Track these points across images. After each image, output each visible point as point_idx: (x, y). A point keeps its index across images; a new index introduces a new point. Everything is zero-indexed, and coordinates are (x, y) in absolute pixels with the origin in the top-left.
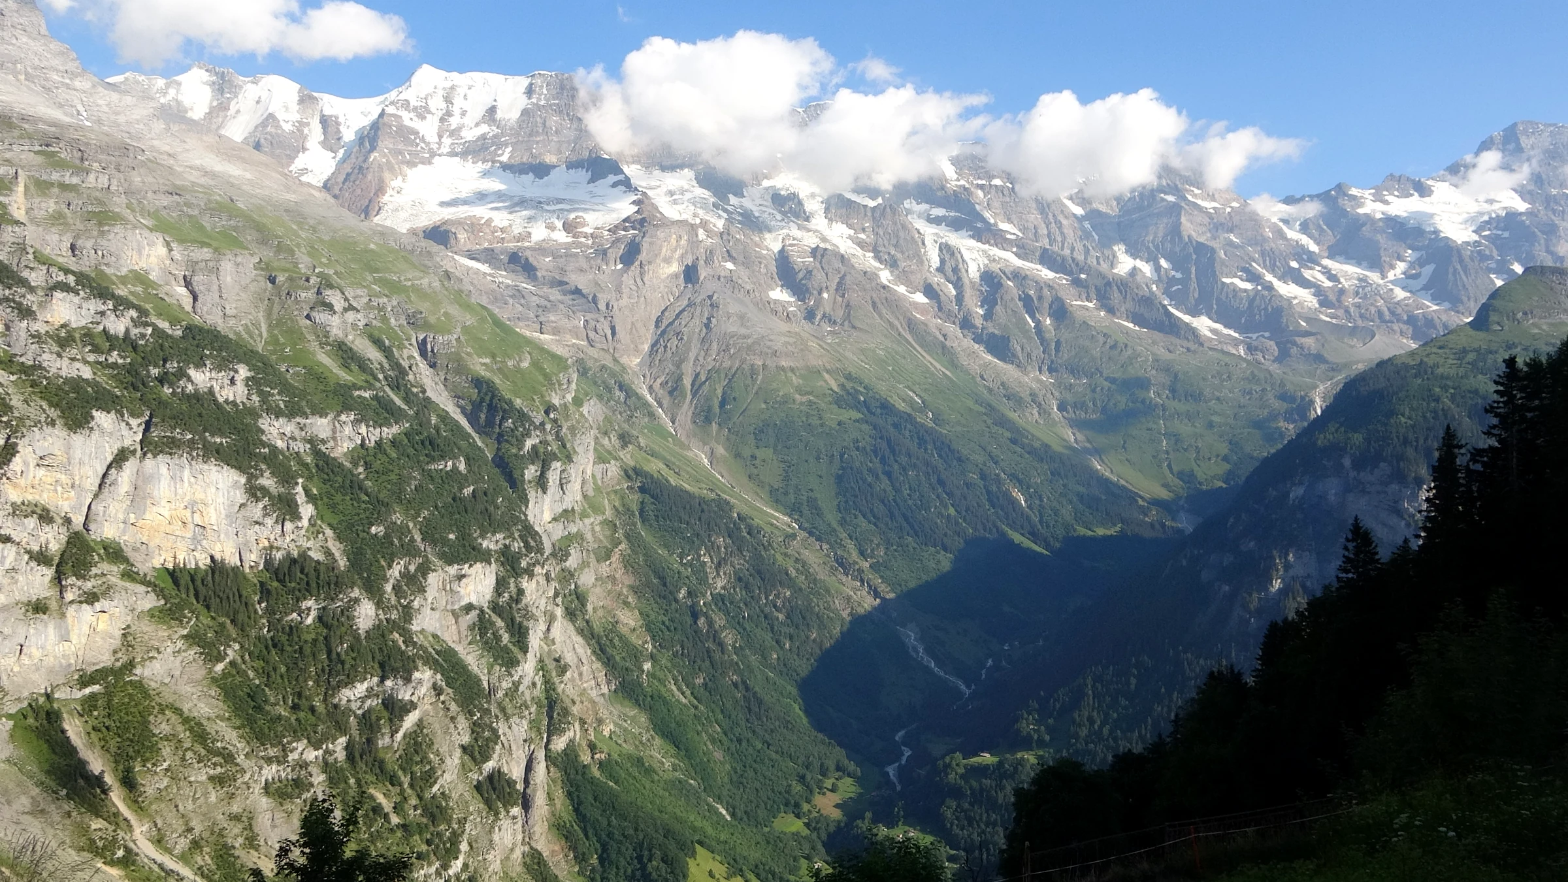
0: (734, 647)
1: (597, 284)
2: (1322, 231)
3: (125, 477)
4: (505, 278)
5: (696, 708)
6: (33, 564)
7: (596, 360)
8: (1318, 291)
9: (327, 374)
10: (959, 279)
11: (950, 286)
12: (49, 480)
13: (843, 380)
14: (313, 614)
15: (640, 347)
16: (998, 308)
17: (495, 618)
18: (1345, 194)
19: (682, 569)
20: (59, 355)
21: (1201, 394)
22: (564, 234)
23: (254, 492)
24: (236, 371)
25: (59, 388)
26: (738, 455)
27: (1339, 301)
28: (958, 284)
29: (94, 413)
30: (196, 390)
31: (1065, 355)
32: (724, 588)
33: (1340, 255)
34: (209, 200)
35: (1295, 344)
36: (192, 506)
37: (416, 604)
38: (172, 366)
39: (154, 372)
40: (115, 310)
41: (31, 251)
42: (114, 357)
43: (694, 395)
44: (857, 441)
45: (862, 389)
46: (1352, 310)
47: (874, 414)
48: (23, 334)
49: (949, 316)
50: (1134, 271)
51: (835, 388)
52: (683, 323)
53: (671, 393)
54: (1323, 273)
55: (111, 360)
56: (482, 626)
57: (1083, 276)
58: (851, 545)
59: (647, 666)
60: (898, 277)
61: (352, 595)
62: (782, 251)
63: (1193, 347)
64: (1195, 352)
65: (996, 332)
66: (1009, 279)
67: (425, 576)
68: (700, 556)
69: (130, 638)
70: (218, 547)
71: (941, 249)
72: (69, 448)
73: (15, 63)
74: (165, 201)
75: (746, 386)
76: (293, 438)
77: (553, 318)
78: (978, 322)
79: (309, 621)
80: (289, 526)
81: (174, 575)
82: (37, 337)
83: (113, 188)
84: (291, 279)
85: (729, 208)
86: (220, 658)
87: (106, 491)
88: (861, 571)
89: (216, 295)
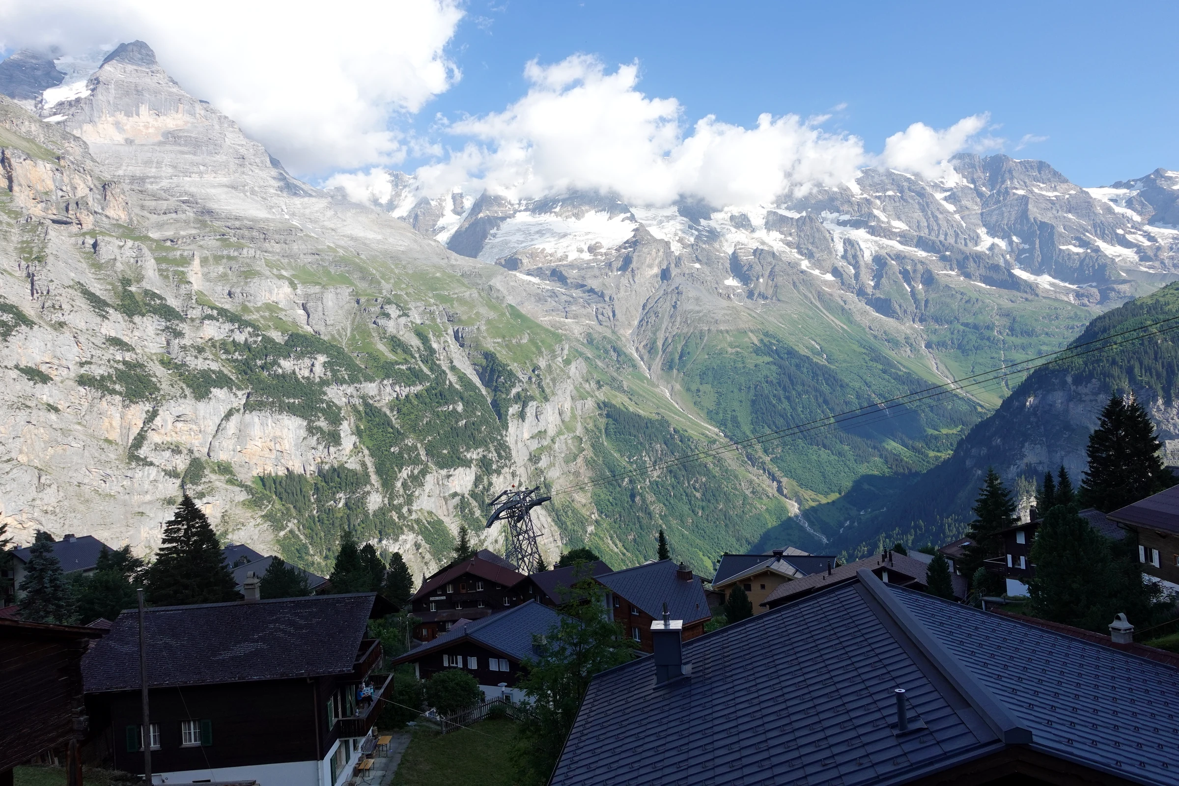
0: (660, 515)
1: (604, 284)
2: (1143, 205)
3: (232, 425)
4: (547, 285)
5: (624, 554)
6: (167, 477)
7: (600, 333)
8: (1139, 249)
9: (380, 356)
10: (857, 262)
11: (851, 267)
12: (186, 429)
13: (762, 337)
14: (343, 502)
15: (632, 323)
16: (884, 280)
17: (471, 500)
18: (1162, 177)
19: (628, 466)
20: (196, 357)
21: (1033, 330)
22: (588, 254)
23: (311, 430)
24: (316, 359)
25: (195, 376)
26: (688, 390)
27: (1156, 255)
28: (856, 266)
29: (212, 389)
30: (283, 372)
31: (932, 309)
32: (658, 477)
33: (1159, 221)
34: (335, 256)
35: (1113, 290)
36: (275, 439)
37: (417, 493)
38: (270, 358)
39: (259, 363)
40: (239, 328)
41: (194, 298)
42: (237, 355)
43: (664, 352)
44: (767, 377)
45: (774, 342)
46: (1166, 261)
47: (782, 358)
48: (176, 347)
49: (848, 287)
50: (992, 247)
51: (756, 342)
52: (659, 305)
53: (649, 352)
54: (1144, 236)
55: (235, 357)
56: (463, 505)
57: (948, 253)
58: (758, 447)
59: (591, 529)
60: (814, 264)
61: (366, 490)
62: (734, 253)
63: (1030, 297)
64: (1031, 301)
65: (882, 297)
66: (893, 259)
67: (424, 476)
68: (642, 457)
69: (226, 518)
70: (291, 463)
71: (844, 243)
72: (196, 410)
73: (244, 186)
74: (310, 258)
75: (697, 344)
76: (352, 396)
77: (574, 308)
78: (869, 291)
79: (340, 505)
80: (332, 449)
81: (263, 480)
82: (184, 348)
83: (257, 256)
84: (368, 300)
85: (700, 228)
86: (282, 528)
87: (219, 433)
88: (763, 463)
89: (321, 314)
